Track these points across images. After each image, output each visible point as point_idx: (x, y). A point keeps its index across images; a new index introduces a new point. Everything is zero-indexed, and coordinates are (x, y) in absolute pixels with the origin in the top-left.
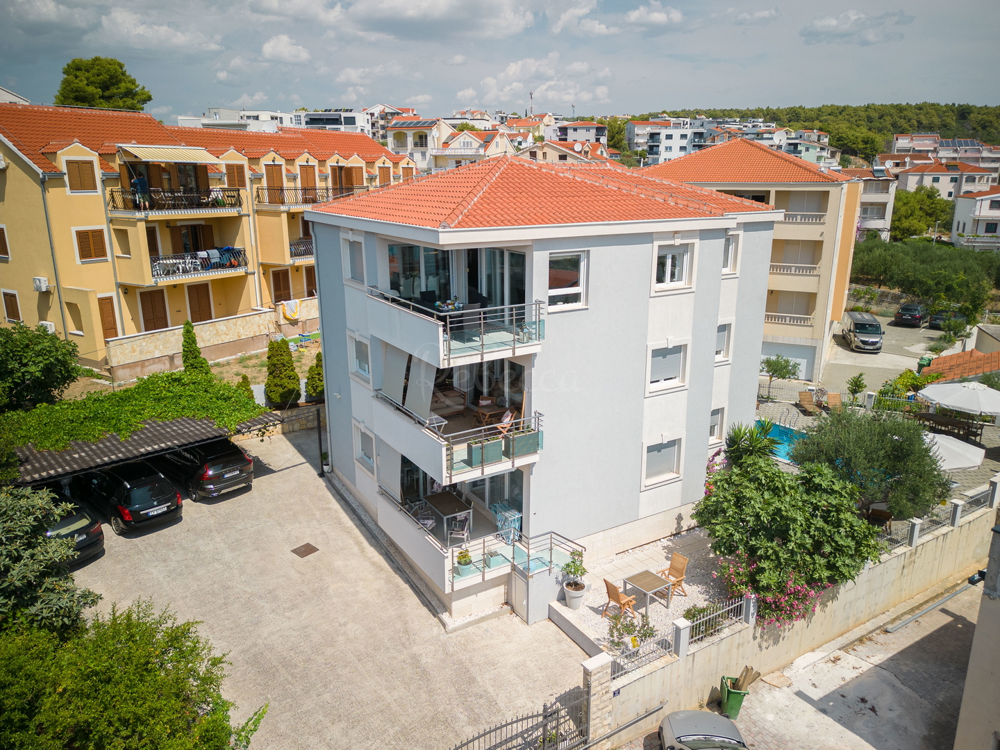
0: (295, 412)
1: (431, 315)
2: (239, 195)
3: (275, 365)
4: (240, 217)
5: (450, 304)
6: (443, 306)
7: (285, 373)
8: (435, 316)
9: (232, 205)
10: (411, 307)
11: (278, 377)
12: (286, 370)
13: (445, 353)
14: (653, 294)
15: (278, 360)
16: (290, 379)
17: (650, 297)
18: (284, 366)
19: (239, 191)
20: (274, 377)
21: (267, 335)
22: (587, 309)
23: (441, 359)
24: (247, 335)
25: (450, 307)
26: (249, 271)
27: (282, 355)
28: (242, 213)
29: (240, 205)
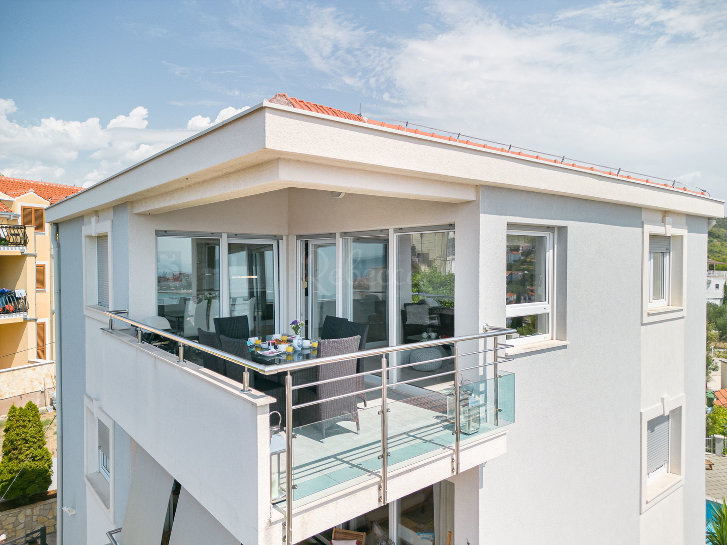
0: (38, 508)
1: (234, 372)
2: (25, 233)
3: (12, 442)
4: (23, 257)
5: (280, 342)
6: (265, 345)
7: (27, 452)
8: (246, 376)
9: (16, 244)
10: (181, 350)
11: (17, 458)
12: (30, 447)
13: (276, 496)
14: (646, 319)
15: (17, 435)
16: (34, 460)
17: (642, 324)
18: (27, 442)
19: (25, 228)
20: (10, 459)
21: (42, 392)
22: (565, 347)
23: (262, 523)
24: (13, 393)
25: (283, 348)
26: (28, 317)
27: (24, 427)
28: (26, 252)
29: (25, 244)
